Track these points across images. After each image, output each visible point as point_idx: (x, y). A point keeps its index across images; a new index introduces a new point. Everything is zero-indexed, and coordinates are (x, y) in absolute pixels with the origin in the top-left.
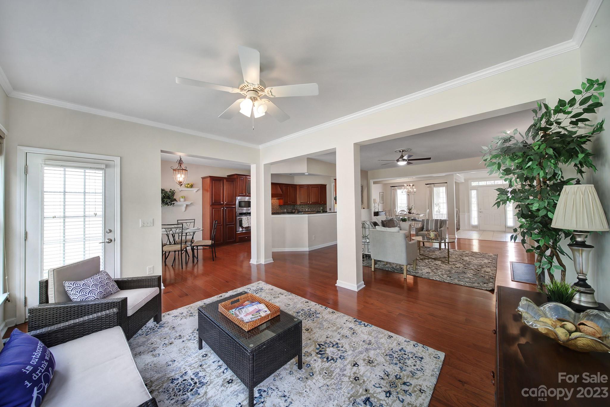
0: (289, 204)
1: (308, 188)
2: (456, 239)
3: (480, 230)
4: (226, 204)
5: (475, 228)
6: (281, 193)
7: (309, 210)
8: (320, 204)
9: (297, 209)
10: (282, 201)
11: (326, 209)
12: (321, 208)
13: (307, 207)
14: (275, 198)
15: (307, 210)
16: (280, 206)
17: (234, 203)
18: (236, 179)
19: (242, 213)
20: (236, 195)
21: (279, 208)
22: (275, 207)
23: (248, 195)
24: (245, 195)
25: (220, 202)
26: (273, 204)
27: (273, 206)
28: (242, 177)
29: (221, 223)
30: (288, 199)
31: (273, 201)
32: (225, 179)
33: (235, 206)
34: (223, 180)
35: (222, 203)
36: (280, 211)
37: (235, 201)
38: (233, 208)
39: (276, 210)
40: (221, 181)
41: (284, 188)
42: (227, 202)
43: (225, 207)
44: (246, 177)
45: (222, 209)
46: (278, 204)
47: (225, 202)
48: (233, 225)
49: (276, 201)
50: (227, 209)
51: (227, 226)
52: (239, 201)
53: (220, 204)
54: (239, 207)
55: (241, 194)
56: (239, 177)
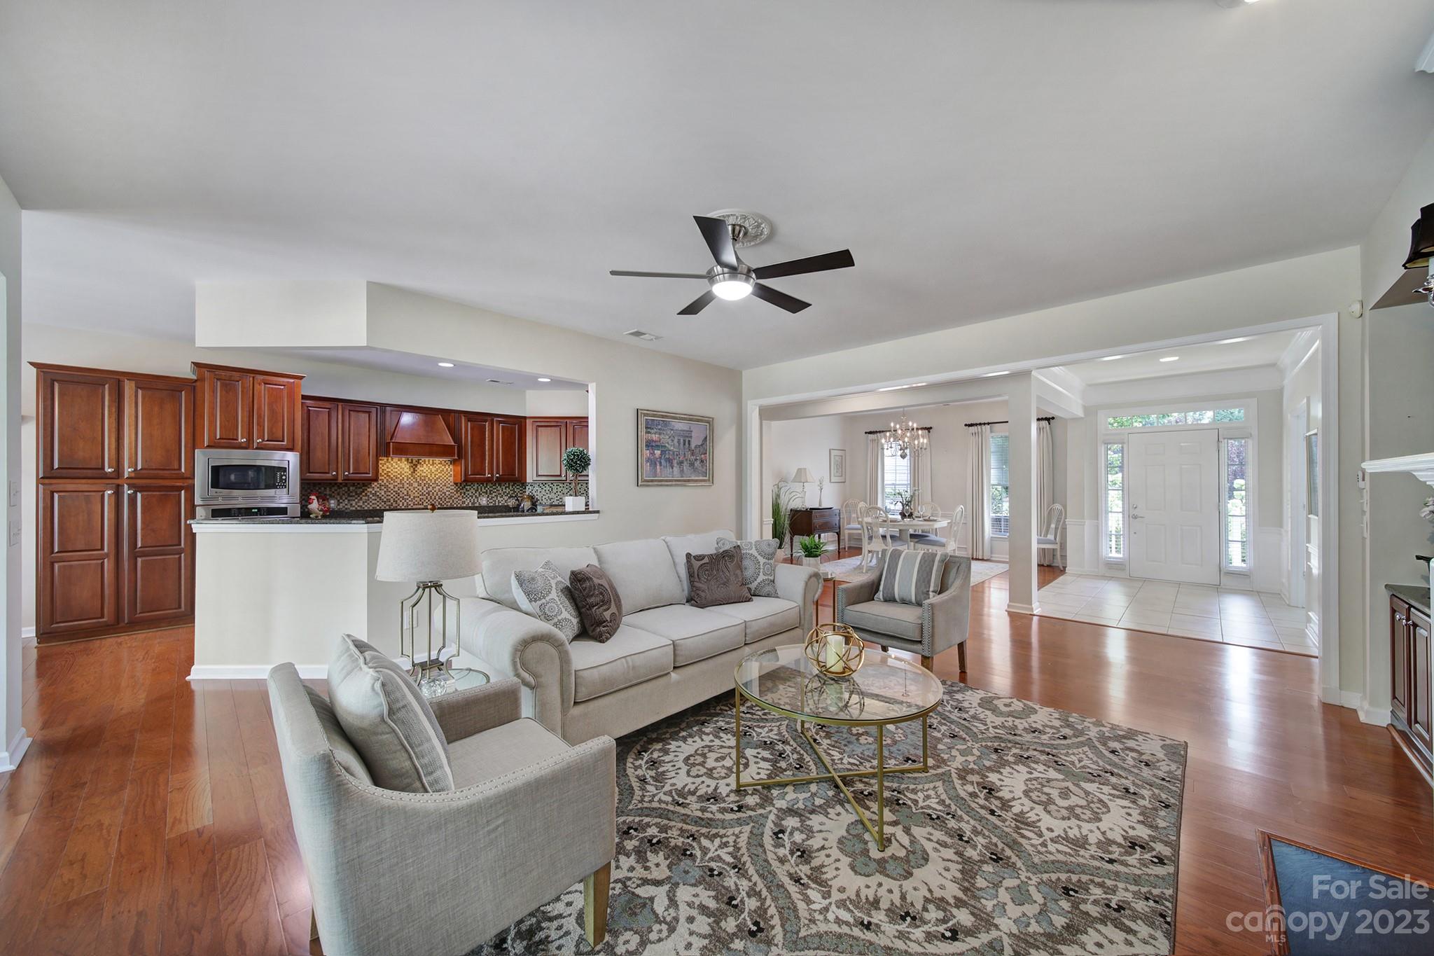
1: (564, 430)
2: (1035, 619)
3: (1131, 579)
4: (137, 475)
5: (1114, 570)
6: (449, 441)
9: (531, 497)
10: (460, 467)
14: (438, 459)
16: (459, 485)
17: (183, 470)
18: (198, 384)
19: (230, 509)
20: (194, 444)
21: (457, 491)
22: (437, 488)
23: (266, 444)
24: (244, 445)
25: (100, 467)
26: (427, 480)
27: (427, 486)
28: (231, 376)
29: (102, 549)
30: (487, 465)
31: (427, 469)
32: (128, 379)
33: (190, 481)
34: (119, 381)
35: (110, 470)
36: (461, 502)
37: (192, 465)
38: (179, 489)
39: (443, 499)
40: (107, 386)
41: (466, 428)
42: (139, 467)
43: (126, 486)
44: (253, 377)
45: (109, 492)
46: (452, 479)
47: (129, 468)
48: (177, 556)
49: (441, 469)
50: (139, 495)
51: (140, 557)
52: (212, 467)
53: (97, 473)
54: (212, 488)
55: (225, 441)
56: (215, 375)
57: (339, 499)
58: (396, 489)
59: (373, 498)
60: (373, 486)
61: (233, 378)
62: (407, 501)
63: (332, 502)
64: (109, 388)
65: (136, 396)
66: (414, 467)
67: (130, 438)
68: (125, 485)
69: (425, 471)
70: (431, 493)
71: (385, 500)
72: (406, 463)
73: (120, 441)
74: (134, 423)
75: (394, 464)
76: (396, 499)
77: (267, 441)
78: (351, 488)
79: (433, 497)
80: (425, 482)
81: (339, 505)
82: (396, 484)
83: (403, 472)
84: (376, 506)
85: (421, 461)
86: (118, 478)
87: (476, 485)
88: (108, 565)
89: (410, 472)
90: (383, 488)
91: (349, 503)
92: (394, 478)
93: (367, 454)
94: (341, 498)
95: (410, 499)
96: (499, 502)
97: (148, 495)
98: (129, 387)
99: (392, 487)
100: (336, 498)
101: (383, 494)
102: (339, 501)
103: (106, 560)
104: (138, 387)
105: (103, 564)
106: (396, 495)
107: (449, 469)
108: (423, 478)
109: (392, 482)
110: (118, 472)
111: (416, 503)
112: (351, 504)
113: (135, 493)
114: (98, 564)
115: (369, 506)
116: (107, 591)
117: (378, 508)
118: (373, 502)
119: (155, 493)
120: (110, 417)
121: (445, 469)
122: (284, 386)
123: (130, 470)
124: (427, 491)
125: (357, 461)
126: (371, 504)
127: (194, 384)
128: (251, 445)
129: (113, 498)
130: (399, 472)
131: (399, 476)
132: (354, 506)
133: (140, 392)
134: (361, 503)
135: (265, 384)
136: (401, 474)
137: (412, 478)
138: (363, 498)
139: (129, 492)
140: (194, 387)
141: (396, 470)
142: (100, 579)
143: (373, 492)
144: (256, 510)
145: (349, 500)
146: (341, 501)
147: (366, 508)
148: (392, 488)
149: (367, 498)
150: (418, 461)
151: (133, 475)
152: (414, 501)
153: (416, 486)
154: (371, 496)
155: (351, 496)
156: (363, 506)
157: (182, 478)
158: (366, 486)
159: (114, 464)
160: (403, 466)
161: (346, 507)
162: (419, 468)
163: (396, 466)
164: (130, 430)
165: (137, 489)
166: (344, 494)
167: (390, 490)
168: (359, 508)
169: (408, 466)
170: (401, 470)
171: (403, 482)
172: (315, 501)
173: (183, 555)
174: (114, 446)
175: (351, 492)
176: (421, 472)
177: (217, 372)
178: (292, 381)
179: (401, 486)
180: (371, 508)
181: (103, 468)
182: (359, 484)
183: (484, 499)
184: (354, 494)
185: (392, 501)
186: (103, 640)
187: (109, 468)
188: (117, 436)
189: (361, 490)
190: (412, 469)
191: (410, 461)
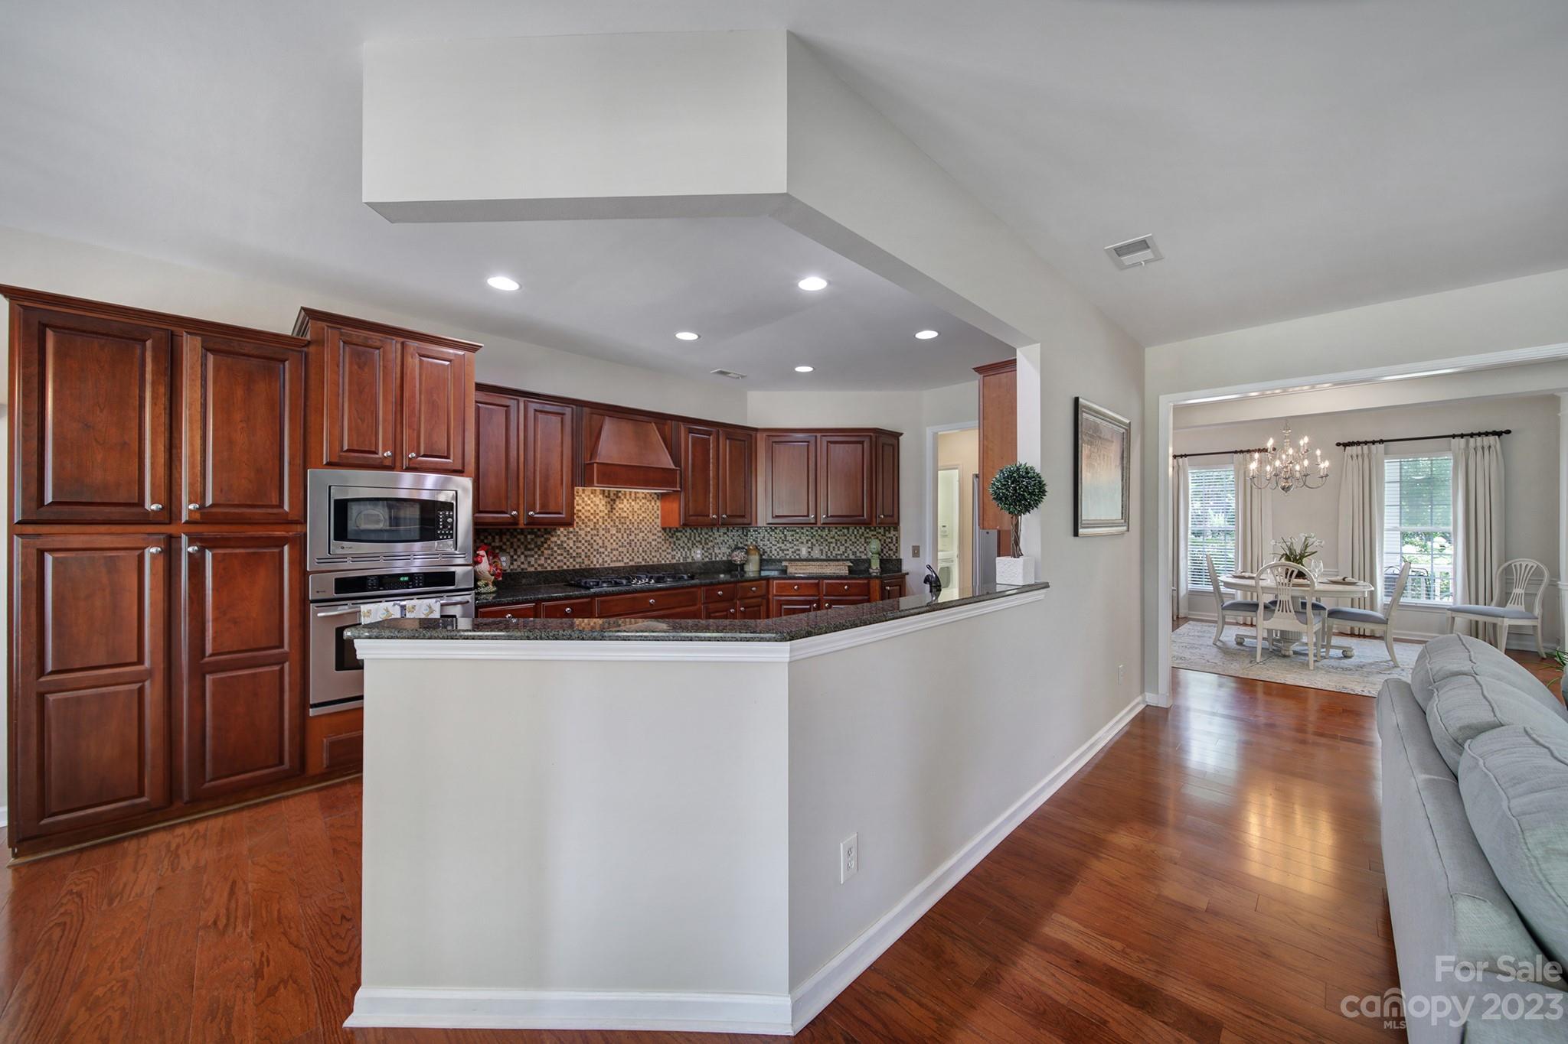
0: (712, 525)
1: (812, 448)
4: (205, 516)
6: (667, 462)
7: (816, 554)
8: (867, 524)
9: (757, 548)
10: (675, 506)
11: (897, 550)
12: (875, 545)
13: (804, 539)
14: (642, 491)
15: (804, 552)
16: (668, 530)
17: (286, 508)
18: (312, 349)
19: (365, 578)
20: (305, 459)
21: (665, 540)
22: (641, 535)
23: (422, 462)
24: (388, 463)
25: (136, 501)
26: (628, 523)
27: (628, 532)
28: (366, 338)
29: (140, 661)
30: (711, 500)
31: (628, 506)
32: (187, 333)
33: (299, 528)
34: (172, 335)
35: (154, 507)
36: (669, 556)
37: (302, 497)
38: (280, 542)
39: (648, 553)
40: (149, 343)
41: (687, 441)
42: (209, 501)
43: (184, 538)
44: (403, 344)
45: (153, 550)
46: (658, 521)
47: (190, 502)
48: (277, 668)
49: (646, 506)
50: (209, 555)
51: (210, 673)
52: (336, 501)
53: (131, 514)
54: (335, 539)
55: (356, 454)
56: (341, 334)
57: (512, 554)
58: (589, 538)
59: (559, 552)
60: (559, 532)
61: (370, 342)
62: (603, 556)
63: (503, 559)
64: (154, 348)
65: (204, 365)
66: (612, 500)
67: (192, 445)
68: (183, 536)
69: (625, 509)
70: (633, 543)
71: (574, 554)
72: (601, 496)
73: (174, 451)
74: (198, 417)
75: (586, 499)
76: (589, 553)
77: (424, 456)
78: (529, 537)
79: (636, 549)
80: (625, 526)
81: (512, 564)
82: (589, 529)
83: (598, 512)
84: (561, 564)
85: (620, 494)
86: (170, 523)
87: (689, 531)
88: (153, 692)
89: (606, 512)
90: (571, 535)
91: (526, 560)
92: (586, 520)
93: (559, 482)
94: (516, 553)
95: (606, 553)
96: (716, 556)
97: (225, 554)
98: (190, 347)
99: (582, 533)
100: (509, 553)
101: (571, 545)
102: (512, 557)
103: (147, 684)
104: (207, 349)
105: (141, 691)
106: (589, 547)
107: (655, 506)
108: (623, 520)
109: (583, 526)
110: (170, 510)
111: (615, 559)
112: (529, 562)
113: (202, 551)
114: (131, 691)
115: (552, 564)
116: (149, 744)
117: (565, 567)
118: (559, 558)
119: (237, 551)
120: (154, 404)
121: (650, 507)
122: (450, 361)
123: (191, 507)
124: (628, 541)
125: (545, 494)
126: (555, 561)
127: (305, 349)
128: (398, 464)
129: (160, 563)
130: (592, 511)
131: (592, 517)
132: (533, 566)
133: (211, 358)
134: (542, 561)
135: (421, 356)
136: (595, 514)
137: (609, 520)
138: (546, 552)
139: (190, 549)
140: (307, 355)
141: (589, 508)
142: (135, 723)
143: (559, 542)
144: (406, 579)
145: (526, 556)
146: (515, 557)
147: (549, 568)
148: (583, 536)
149: (550, 552)
150: (617, 494)
151: (197, 516)
152: (611, 555)
153: (614, 532)
154: (556, 548)
155: (529, 550)
156: (546, 565)
157: (286, 521)
158: (549, 533)
159: (163, 495)
160: (598, 502)
161: (522, 566)
162: (619, 505)
163: (589, 502)
164: (191, 430)
165: (205, 543)
166: (519, 547)
167: (580, 539)
168: (539, 569)
169: (603, 503)
170: (595, 508)
171: (598, 526)
172: (485, 559)
173: (286, 665)
174: (161, 459)
175: (529, 543)
176: (620, 512)
177: (345, 330)
178: (461, 353)
179: (596, 532)
180: (556, 568)
181: (141, 503)
182: (539, 530)
183: (699, 552)
184: (533, 546)
185: (583, 557)
186: (143, 840)
187: (153, 503)
188: (167, 442)
189: (543, 539)
190: (609, 506)
191: (606, 494)
